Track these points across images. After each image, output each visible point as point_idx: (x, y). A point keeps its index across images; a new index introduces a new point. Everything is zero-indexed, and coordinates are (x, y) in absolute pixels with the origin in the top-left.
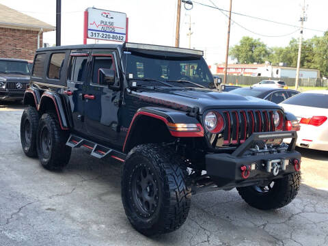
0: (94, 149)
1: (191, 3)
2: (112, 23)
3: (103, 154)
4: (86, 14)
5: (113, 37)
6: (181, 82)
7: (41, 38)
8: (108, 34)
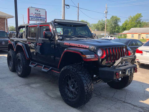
0: (43, 67)
1: (69, 6)
2: (40, 14)
3: (47, 70)
4: (29, 9)
5: (41, 20)
6: (80, 36)
7: (7, 21)
8: (38, 18)
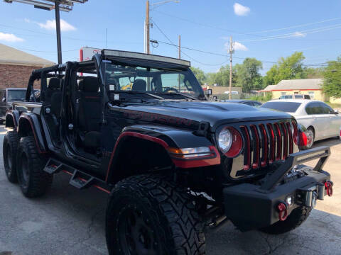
0: (73, 175)
3: (84, 182)
